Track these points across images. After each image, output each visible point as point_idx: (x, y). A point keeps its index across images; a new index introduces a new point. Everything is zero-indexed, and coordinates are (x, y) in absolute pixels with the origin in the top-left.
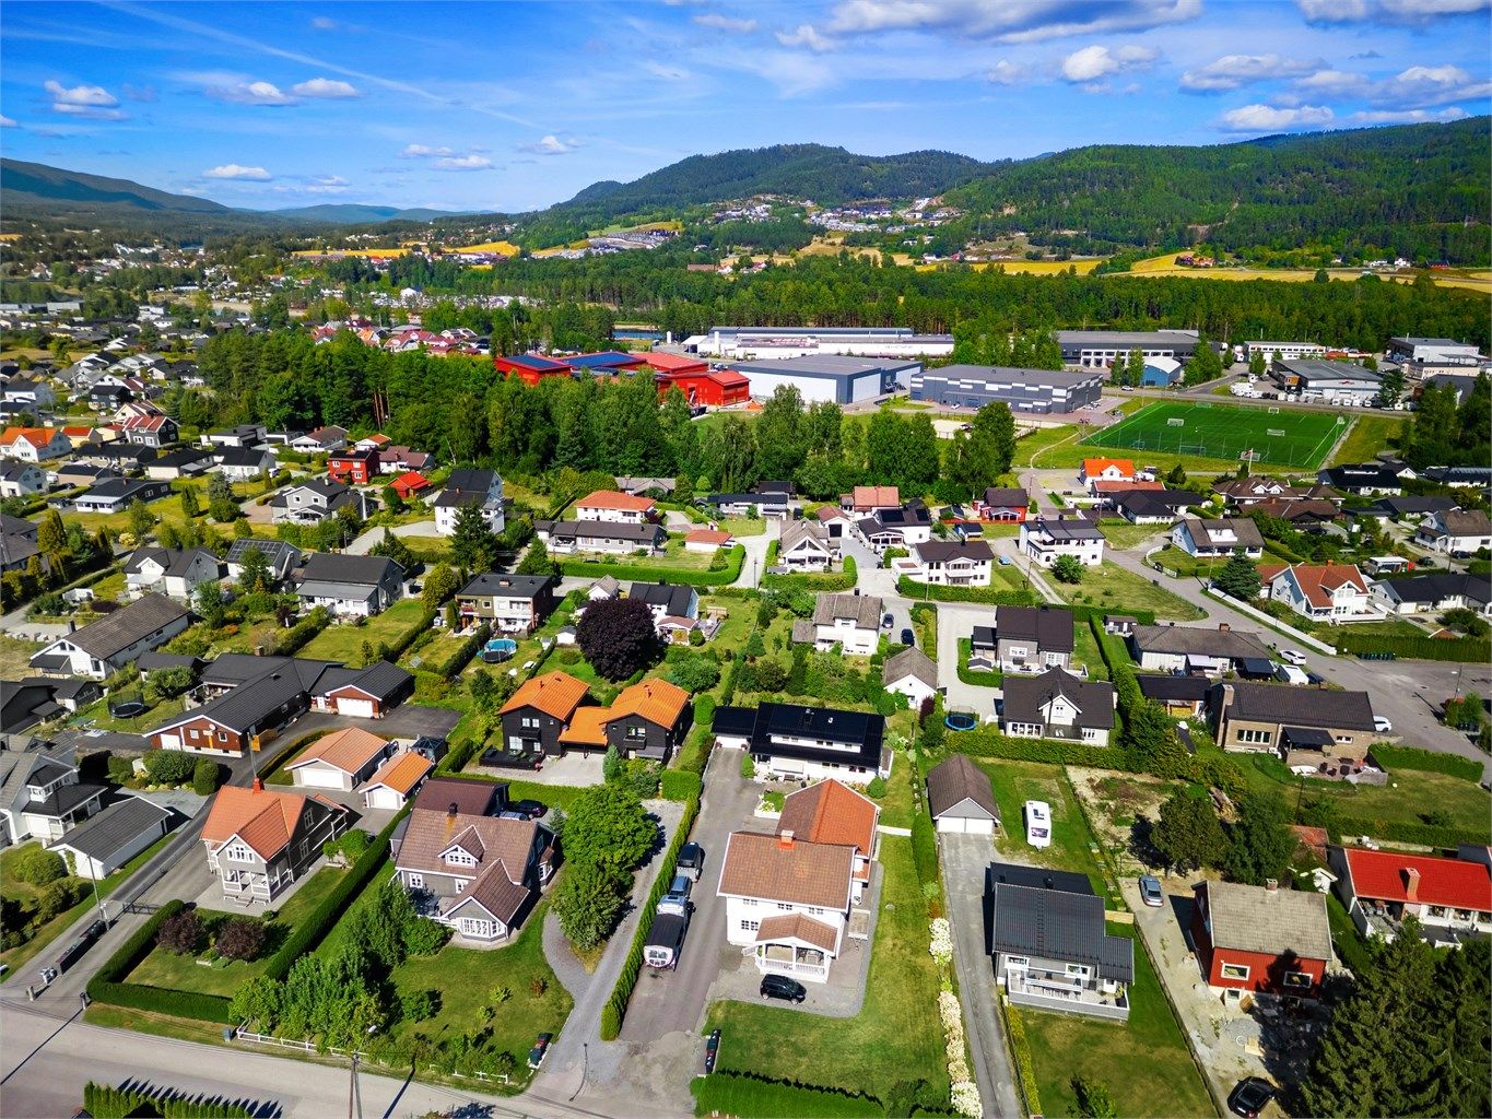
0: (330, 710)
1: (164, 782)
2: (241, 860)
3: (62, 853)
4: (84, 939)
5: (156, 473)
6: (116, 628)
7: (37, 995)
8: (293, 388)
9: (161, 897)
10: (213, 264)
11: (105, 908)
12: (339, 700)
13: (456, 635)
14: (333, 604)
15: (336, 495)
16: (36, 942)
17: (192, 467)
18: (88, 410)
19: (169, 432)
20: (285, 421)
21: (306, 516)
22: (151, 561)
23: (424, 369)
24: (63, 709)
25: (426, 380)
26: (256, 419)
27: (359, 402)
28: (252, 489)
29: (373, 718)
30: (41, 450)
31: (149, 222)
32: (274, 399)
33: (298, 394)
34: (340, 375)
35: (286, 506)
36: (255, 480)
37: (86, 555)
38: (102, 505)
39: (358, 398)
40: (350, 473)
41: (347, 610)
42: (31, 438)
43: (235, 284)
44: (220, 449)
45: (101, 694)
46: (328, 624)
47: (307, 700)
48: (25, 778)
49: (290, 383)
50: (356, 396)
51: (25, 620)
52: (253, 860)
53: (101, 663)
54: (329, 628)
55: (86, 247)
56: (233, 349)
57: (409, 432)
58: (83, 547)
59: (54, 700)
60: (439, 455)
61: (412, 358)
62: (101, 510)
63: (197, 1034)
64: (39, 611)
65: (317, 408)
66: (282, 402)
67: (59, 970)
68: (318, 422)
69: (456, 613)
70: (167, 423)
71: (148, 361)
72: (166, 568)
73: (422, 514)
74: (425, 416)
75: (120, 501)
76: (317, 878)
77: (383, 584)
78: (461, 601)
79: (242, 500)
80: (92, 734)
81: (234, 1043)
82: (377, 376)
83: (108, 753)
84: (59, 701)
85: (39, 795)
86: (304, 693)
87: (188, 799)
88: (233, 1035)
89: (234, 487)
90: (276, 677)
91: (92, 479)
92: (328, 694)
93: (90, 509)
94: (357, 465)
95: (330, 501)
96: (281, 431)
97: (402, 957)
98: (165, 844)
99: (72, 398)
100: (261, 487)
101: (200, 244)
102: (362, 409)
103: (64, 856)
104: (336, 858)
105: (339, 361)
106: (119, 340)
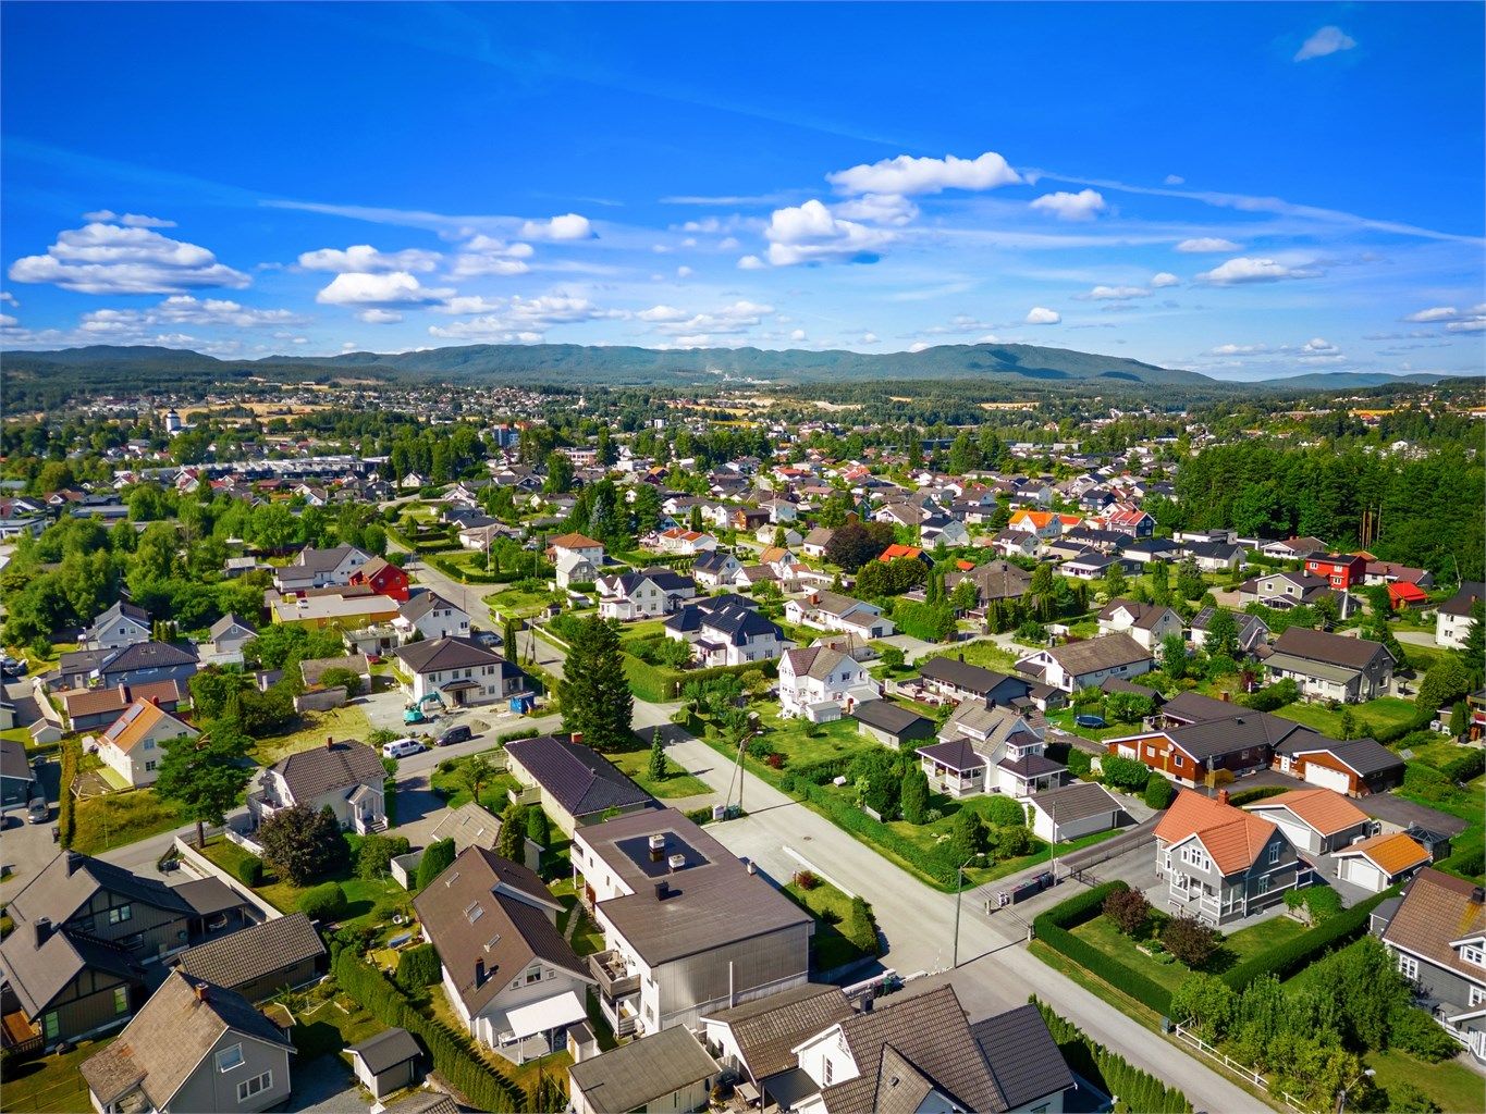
0: (1294, 774)
1: (1117, 785)
2: (1195, 865)
3: (1025, 807)
4: (1035, 881)
5: (1129, 555)
6: (1087, 653)
7: (992, 912)
8: (1273, 496)
9: (1106, 874)
10: (1193, 423)
11: (1056, 866)
12: (1308, 765)
13: (1460, 745)
14: (1304, 682)
15: (1314, 588)
16: (996, 871)
17: (1164, 555)
18: (1077, 510)
19: (1146, 528)
20: (1258, 530)
21: (1276, 604)
22: (1124, 610)
23: (1435, 482)
24: (1034, 707)
25: (1435, 494)
26: (1229, 525)
27: (1344, 518)
28: (1218, 579)
29: (1347, 795)
30: (1040, 528)
31: (1142, 392)
32: (1252, 506)
33: (1277, 503)
34: (1328, 487)
35: (1255, 593)
36: (1222, 572)
37: (1068, 600)
38: (1083, 571)
39: (1344, 513)
40: (1328, 577)
41: (1319, 691)
42: (1034, 520)
43: (1212, 437)
44: (1190, 545)
45: (1067, 704)
46: (1295, 700)
47: (1270, 754)
48: (1006, 735)
49: (1271, 491)
50: (1341, 511)
51: (1013, 640)
52: (1208, 867)
53: (1071, 679)
54: (1296, 704)
55: (1088, 411)
56: (1218, 460)
57: (1404, 549)
58: (1067, 594)
59: (1028, 696)
60: (1440, 575)
61: (1422, 469)
62: (1081, 576)
63: (1132, 1011)
64: (1024, 635)
65: (1295, 520)
66: (1259, 510)
67: (1012, 899)
68: (1293, 532)
69: (1465, 718)
70: (1147, 518)
71: (1131, 481)
72: (1136, 619)
73: (1415, 625)
74: (1429, 532)
75: (1098, 570)
76: (1273, 924)
77: (1368, 670)
78: (1475, 705)
79: (1211, 585)
80: (1056, 732)
81: (1171, 1037)
82: (1371, 491)
83: (1070, 745)
84: (1032, 699)
85: (1013, 755)
86: (1268, 746)
87: (1136, 807)
88: (1172, 1030)
89: (1203, 576)
90: (1240, 722)
91: (1077, 553)
92: (1296, 755)
93: (1073, 574)
94: (1338, 569)
95: (1307, 591)
96: (1252, 537)
97: (1384, 1045)
98: (1113, 836)
99: (1066, 502)
100: (1228, 579)
101: (1183, 410)
102: (1345, 526)
103: (1026, 810)
104: (1298, 911)
105: (1329, 473)
106: (1108, 467)
